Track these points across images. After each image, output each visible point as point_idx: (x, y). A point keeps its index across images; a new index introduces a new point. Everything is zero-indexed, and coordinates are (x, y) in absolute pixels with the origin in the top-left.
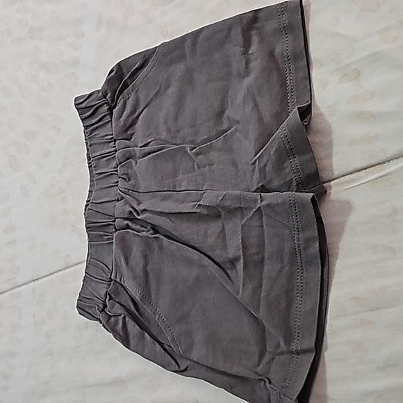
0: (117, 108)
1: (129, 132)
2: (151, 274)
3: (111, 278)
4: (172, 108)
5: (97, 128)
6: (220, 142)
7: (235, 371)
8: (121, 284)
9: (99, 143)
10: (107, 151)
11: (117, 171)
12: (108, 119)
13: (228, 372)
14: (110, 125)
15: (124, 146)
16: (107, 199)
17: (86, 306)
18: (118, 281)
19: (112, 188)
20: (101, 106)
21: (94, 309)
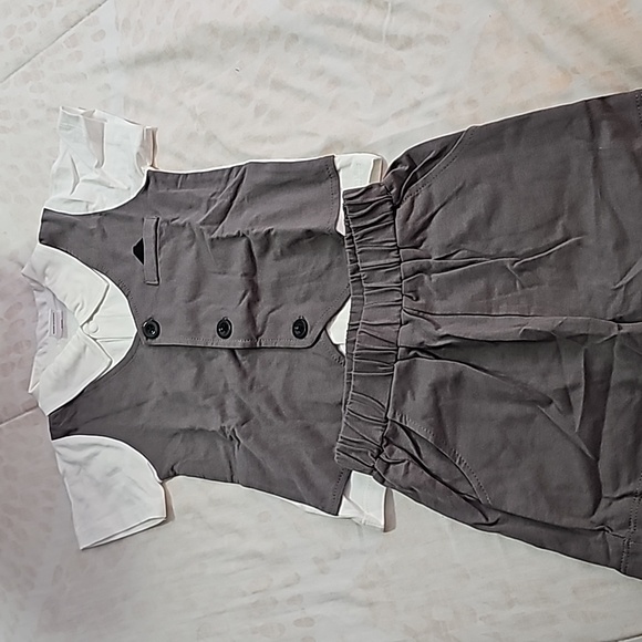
0: (402, 207)
1: (418, 239)
2: (444, 412)
3: (386, 418)
4: (483, 211)
5: (372, 231)
6: (552, 257)
7: (565, 522)
8: (401, 426)
9: (376, 251)
10: (387, 261)
11: (401, 287)
12: (389, 220)
13: (556, 523)
14: (391, 229)
15: (412, 257)
16: (387, 321)
17: (353, 451)
18: (398, 420)
19: (392, 308)
20: (382, 204)
21: (364, 456)
